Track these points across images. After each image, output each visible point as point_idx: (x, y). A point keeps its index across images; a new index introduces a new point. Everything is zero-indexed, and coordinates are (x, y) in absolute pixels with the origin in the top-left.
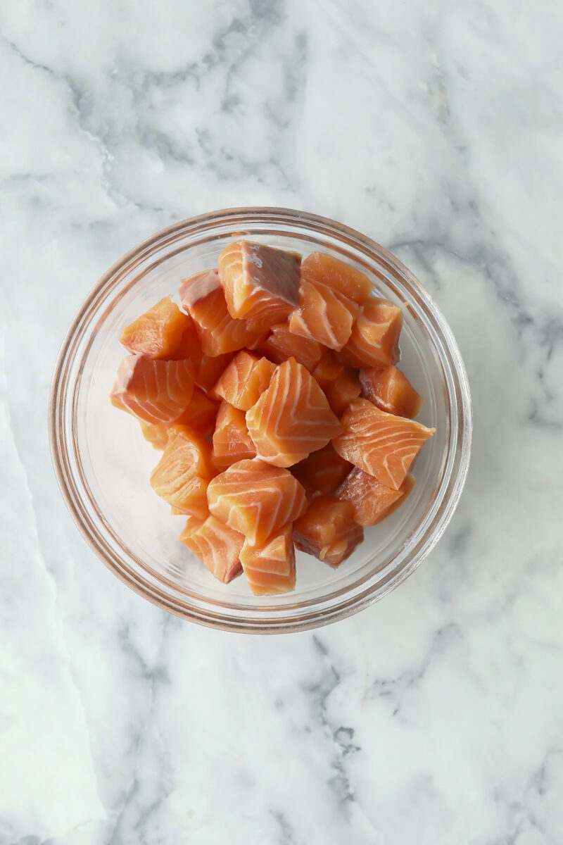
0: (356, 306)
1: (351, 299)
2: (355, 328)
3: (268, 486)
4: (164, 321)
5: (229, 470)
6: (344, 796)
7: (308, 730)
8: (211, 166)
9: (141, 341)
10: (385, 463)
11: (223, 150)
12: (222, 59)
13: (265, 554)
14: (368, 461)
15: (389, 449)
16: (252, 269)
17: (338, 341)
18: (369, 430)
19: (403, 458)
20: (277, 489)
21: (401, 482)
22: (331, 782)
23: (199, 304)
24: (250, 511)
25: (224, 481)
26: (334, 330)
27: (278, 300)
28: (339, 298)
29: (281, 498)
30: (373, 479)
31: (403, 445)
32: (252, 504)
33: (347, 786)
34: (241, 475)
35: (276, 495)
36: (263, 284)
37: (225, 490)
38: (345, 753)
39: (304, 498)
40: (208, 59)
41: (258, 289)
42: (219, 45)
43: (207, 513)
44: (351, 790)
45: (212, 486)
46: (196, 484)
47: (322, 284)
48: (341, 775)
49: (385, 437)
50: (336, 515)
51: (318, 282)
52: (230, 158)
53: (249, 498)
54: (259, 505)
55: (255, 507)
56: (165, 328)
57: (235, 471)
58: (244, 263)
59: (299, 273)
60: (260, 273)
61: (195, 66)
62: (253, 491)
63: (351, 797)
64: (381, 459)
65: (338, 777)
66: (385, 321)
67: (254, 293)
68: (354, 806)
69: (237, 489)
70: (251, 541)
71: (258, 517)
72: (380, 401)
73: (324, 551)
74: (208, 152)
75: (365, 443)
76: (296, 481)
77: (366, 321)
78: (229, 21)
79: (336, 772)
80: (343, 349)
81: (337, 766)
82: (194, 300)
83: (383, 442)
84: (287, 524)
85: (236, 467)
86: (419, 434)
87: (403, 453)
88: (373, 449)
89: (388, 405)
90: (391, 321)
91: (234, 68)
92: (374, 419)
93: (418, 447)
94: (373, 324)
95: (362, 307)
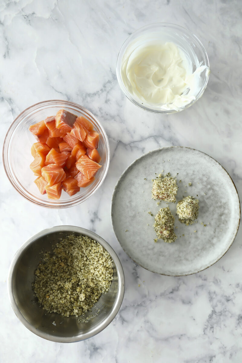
0: (88, 131)
1: (87, 129)
2: (86, 137)
3: (57, 171)
4: (40, 126)
5: (48, 166)
6: (136, 277)
7: (127, 260)
8: (102, 117)
9: (34, 130)
10: (87, 172)
11: (105, 113)
12: (105, 90)
13: (51, 188)
14: (83, 170)
15: (89, 169)
16: (62, 117)
17: (82, 139)
18: (85, 163)
19: (92, 172)
20: (58, 172)
21: (90, 177)
22: (133, 273)
23: (48, 123)
24: (50, 176)
25: (46, 168)
26: (81, 136)
27: (67, 126)
28: (84, 128)
29: (59, 175)
30: (84, 175)
31: (93, 168)
32: (51, 175)
33: (137, 274)
34: (50, 167)
35: (58, 174)
36: (64, 121)
37: (46, 170)
38: (136, 266)
39: (65, 177)
40: (102, 90)
41: (62, 122)
42: (105, 87)
43: (41, 176)
44: (138, 275)
45: (43, 169)
46: (39, 167)
47: (80, 124)
48: (136, 272)
49: (89, 166)
50: (73, 182)
51: (79, 123)
52: (107, 115)
53: (51, 173)
54: (53, 175)
55: (52, 175)
56: (40, 127)
57: (49, 166)
58: (61, 115)
59: (75, 120)
60: (64, 118)
61: (98, 92)
62: (52, 172)
63: (138, 277)
64: (87, 171)
65: (135, 272)
66: (94, 137)
67: (61, 123)
68: (139, 279)
69: (49, 170)
70: (49, 184)
71: (51, 178)
72: (90, 157)
73: (67, 190)
74: (102, 113)
75: (84, 166)
76: (64, 172)
77: (89, 136)
78: (107, 81)
79: (134, 271)
80: (83, 142)
81: (134, 269)
82: (47, 122)
83: (88, 167)
84: (59, 182)
85: (50, 165)
86: (97, 166)
87: (93, 171)
88: (85, 168)
89: (91, 158)
90: (96, 137)
91: (108, 92)
92: (87, 160)
93: (97, 170)
94: (91, 137)
95: (90, 132)
